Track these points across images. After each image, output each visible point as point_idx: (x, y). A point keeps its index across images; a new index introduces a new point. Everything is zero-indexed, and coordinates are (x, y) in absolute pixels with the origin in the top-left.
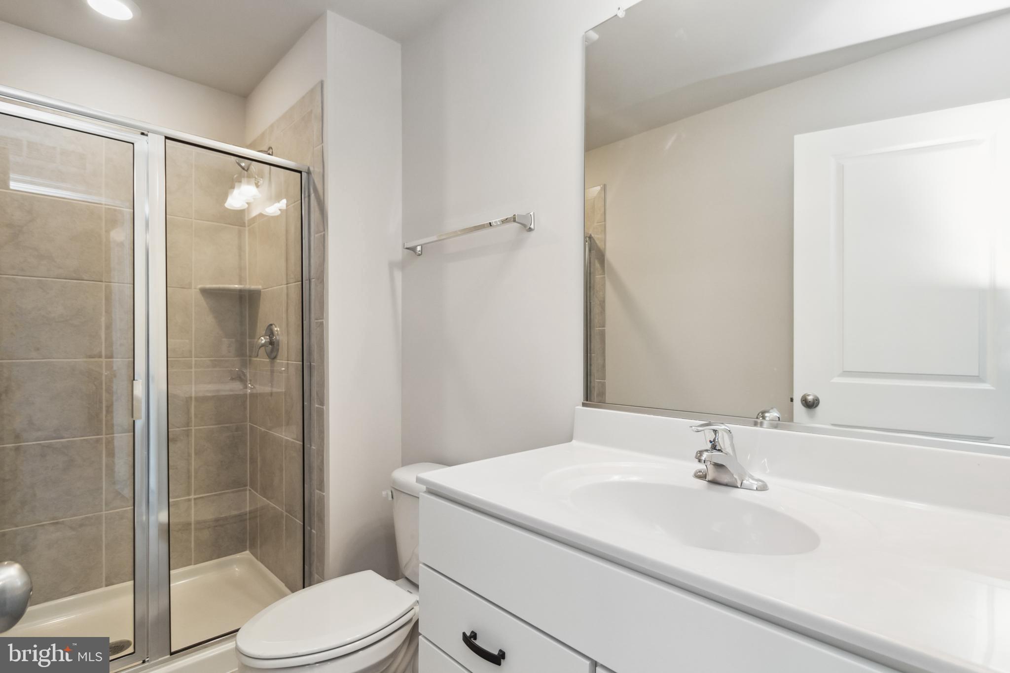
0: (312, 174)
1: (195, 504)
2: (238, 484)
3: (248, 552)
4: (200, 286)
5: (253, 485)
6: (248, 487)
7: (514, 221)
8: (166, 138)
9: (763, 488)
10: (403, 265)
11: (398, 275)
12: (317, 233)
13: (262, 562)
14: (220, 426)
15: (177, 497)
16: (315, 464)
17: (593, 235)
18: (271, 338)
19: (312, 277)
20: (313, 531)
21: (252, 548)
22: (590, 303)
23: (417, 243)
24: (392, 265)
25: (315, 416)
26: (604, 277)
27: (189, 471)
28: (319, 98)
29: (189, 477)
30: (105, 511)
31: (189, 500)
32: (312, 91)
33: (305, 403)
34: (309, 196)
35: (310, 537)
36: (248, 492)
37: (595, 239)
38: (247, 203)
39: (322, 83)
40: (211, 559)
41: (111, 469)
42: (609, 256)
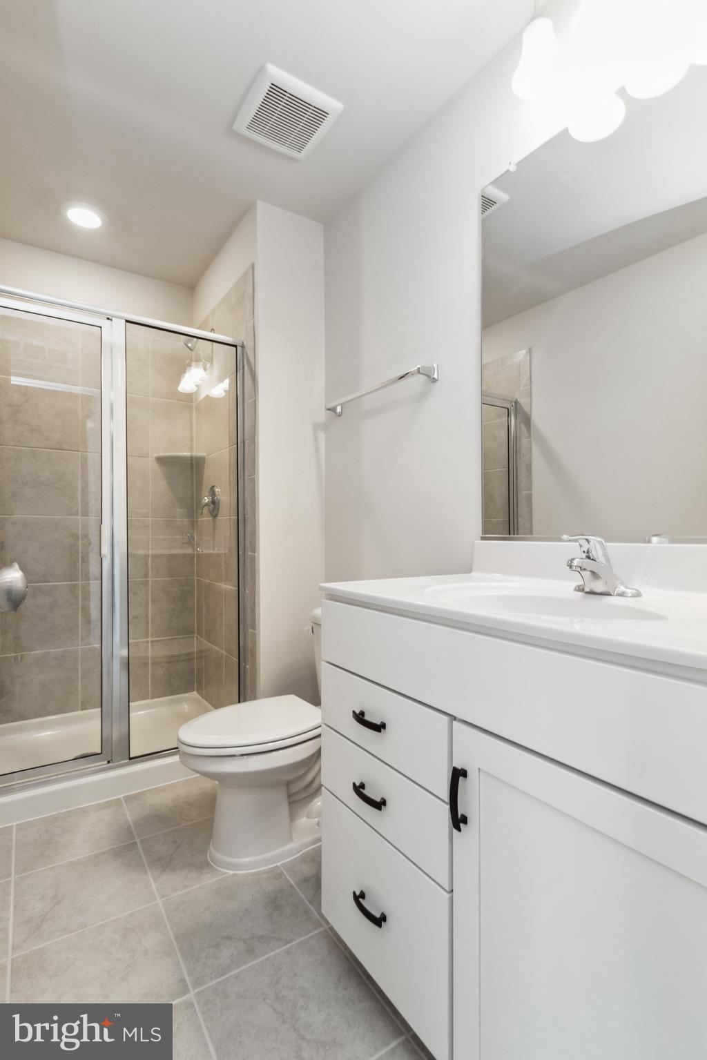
0: (246, 348)
1: (152, 646)
2: (187, 631)
3: (195, 692)
4: (155, 455)
5: (199, 632)
6: (196, 635)
7: (419, 372)
8: (127, 321)
9: (638, 595)
10: (326, 427)
11: (322, 437)
12: (250, 399)
13: (206, 700)
14: (172, 578)
15: (135, 639)
16: (249, 606)
17: (518, 400)
18: (213, 498)
19: (245, 439)
20: (248, 667)
21: (199, 690)
22: (517, 467)
23: (337, 403)
24: (316, 427)
25: (248, 561)
26: (530, 441)
27: (147, 616)
28: (250, 279)
29: (147, 622)
30: (81, 646)
31: (148, 642)
32: (246, 274)
33: (240, 553)
34: (243, 367)
35: (245, 672)
36: (195, 639)
37: (522, 404)
38: (197, 386)
39: (253, 266)
40: (165, 696)
41: (86, 611)
42: (536, 419)
